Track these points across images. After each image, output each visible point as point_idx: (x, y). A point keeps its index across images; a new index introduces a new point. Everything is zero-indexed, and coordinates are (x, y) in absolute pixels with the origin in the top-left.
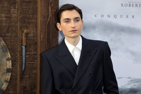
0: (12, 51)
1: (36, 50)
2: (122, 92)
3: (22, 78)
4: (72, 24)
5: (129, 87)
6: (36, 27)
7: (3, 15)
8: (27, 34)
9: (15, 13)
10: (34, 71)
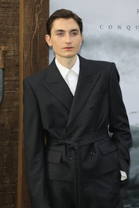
1: (17, 74)
4: (67, 38)
6: (18, 42)
8: (5, 52)
10: (15, 104)
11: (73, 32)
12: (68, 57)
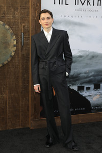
0: (16, 35)
1: (29, 35)
2: (74, 57)
3: (22, 50)
5: (78, 55)
6: (29, 22)
7: (11, 16)
8: (24, 26)
9: (17, 15)
10: (28, 46)
11: (48, 18)
12: (47, 28)
